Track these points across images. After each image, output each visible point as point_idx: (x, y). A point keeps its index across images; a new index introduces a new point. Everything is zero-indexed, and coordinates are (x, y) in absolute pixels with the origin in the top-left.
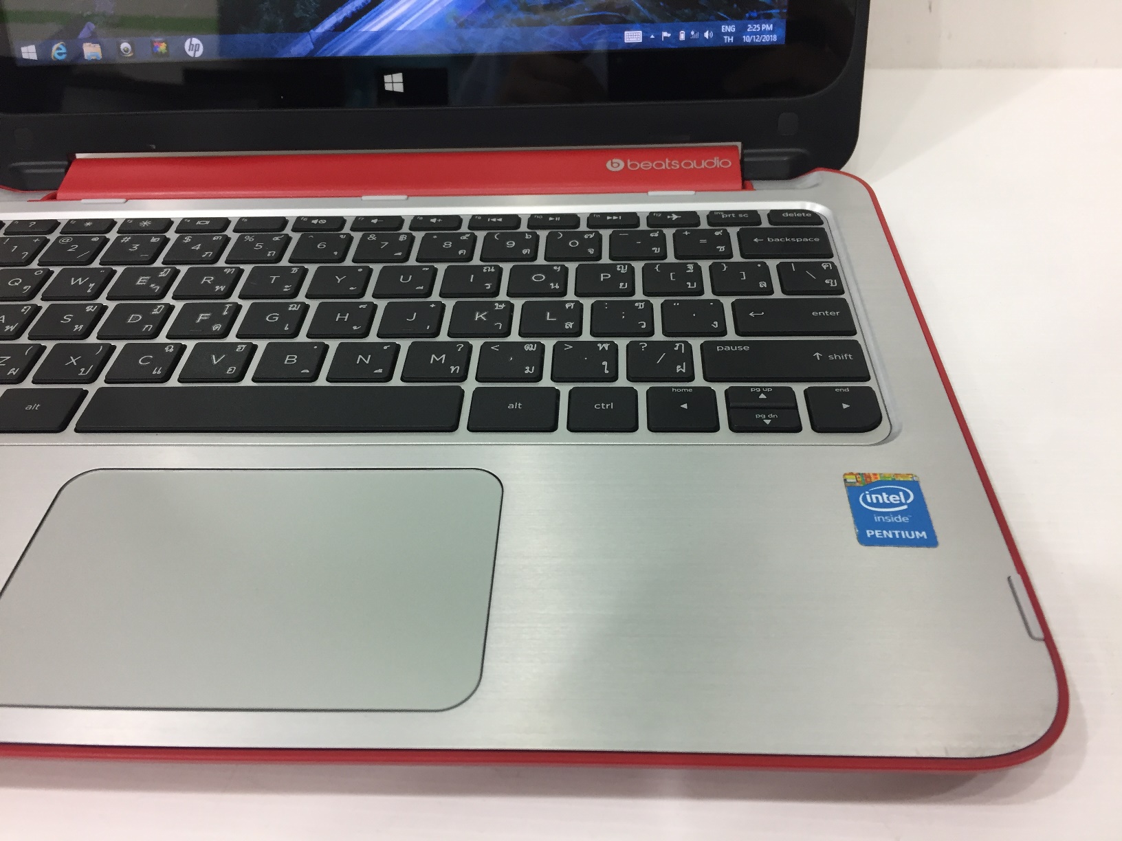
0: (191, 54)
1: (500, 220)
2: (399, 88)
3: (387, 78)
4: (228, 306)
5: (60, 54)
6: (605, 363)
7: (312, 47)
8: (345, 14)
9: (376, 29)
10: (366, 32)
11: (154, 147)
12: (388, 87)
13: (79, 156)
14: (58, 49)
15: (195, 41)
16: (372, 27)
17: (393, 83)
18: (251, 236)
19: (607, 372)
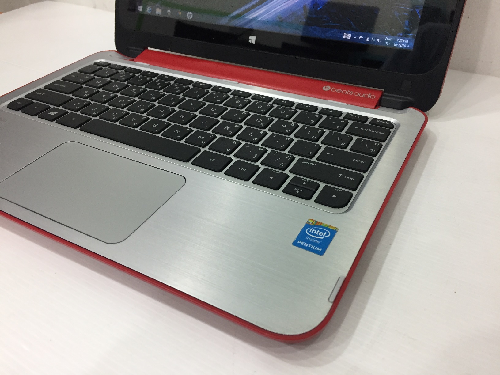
0: (188, 17)
1: (264, 98)
2: (254, 42)
3: (250, 38)
4: (151, 104)
5: (149, 11)
6: (256, 155)
7: (228, 21)
8: (241, 11)
9: (251, 18)
10: (246, 19)
11: (170, 49)
12: (250, 41)
13: (149, 48)
14: (149, 9)
15: (191, 13)
16: (250, 17)
17: (252, 40)
18: (177, 84)
19: (254, 158)
